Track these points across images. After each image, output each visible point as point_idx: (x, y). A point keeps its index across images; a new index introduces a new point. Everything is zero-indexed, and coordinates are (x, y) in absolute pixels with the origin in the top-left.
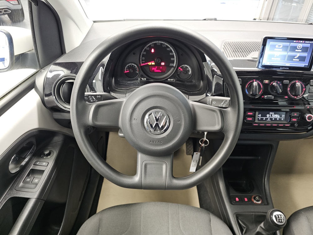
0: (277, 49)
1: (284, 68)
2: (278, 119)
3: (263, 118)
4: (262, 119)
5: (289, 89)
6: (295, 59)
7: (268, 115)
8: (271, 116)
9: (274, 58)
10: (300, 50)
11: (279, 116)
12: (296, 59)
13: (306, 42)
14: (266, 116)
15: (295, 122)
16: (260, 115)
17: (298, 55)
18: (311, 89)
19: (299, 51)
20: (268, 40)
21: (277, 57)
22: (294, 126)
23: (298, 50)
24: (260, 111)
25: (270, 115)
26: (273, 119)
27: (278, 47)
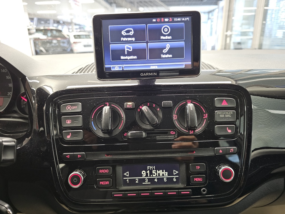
0: (125, 39)
1: (147, 74)
2: (165, 180)
3: (135, 180)
4: (132, 182)
5: (175, 117)
6: (164, 54)
7: (144, 173)
8: (151, 173)
9: (125, 55)
10: (168, 35)
11: (167, 173)
12: (166, 54)
13: (176, 19)
14: (141, 175)
15: (199, 183)
16: (127, 174)
17: (168, 46)
18: (219, 115)
19: (167, 37)
20: (104, 22)
21: (129, 54)
22: (200, 194)
23: (165, 36)
24: (125, 163)
25: (148, 172)
26: (156, 180)
27: (126, 34)
